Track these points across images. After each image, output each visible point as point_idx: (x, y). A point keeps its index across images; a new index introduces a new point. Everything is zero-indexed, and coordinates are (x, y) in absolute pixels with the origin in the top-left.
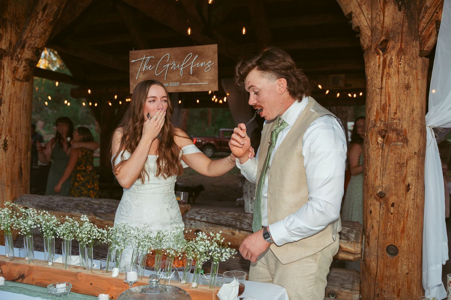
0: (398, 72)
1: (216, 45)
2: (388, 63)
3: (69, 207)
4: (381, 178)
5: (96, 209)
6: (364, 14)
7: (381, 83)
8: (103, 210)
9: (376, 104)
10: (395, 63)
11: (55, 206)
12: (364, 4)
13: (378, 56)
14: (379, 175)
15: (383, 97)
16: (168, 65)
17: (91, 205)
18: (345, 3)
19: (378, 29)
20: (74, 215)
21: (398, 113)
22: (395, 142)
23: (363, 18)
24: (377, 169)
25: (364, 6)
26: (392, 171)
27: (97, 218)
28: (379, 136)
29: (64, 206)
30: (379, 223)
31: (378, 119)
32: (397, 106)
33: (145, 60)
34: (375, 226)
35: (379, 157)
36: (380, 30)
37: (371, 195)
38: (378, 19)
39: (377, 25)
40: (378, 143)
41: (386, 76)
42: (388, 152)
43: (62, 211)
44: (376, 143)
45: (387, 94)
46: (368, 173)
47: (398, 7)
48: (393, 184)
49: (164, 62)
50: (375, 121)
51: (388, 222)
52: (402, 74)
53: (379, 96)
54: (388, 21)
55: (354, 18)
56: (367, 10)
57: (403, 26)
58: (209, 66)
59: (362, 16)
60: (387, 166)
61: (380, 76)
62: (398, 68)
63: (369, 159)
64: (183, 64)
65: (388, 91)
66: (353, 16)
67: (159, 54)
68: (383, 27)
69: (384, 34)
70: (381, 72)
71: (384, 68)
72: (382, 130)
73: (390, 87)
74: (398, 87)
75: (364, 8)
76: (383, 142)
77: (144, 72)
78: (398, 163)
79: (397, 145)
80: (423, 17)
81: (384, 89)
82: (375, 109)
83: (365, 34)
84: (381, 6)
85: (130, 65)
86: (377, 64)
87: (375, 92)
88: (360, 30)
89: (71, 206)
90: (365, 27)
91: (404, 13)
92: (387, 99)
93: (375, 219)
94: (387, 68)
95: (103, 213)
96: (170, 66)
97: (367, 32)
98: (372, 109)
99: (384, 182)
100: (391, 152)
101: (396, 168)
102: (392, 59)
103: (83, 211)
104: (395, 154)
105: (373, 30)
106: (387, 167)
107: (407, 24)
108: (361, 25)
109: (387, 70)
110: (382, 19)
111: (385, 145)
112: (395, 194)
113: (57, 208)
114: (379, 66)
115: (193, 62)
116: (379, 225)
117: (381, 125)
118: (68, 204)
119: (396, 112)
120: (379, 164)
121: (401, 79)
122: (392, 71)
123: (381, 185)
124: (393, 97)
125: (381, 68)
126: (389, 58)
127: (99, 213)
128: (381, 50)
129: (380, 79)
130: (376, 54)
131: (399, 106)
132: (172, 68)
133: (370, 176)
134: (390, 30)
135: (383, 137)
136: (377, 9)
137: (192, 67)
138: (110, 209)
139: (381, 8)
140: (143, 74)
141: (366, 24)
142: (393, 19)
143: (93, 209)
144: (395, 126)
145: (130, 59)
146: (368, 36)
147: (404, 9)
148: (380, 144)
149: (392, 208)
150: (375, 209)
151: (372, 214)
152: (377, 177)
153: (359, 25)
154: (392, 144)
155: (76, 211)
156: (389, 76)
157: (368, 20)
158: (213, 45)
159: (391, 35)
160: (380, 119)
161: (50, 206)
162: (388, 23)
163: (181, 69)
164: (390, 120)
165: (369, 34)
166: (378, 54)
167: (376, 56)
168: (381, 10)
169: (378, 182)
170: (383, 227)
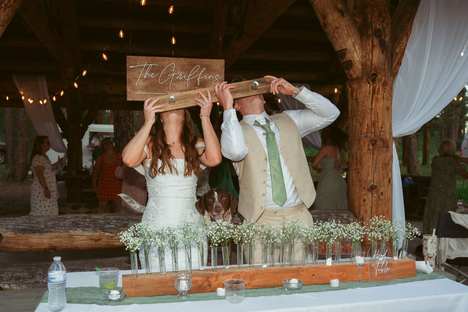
0: (383, 98)
1: (224, 60)
2: (376, 91)
3: (65, 227)
4: (373, 175)
5: (102, 224)
6: (356, 52)
7: (371, 105)
8: (113, 225)
9: (367, 120)
10: (381, 92)
11: (42, 227)
12: (357, 45)
13: (369, 85)
14: (371, 173)
15: (373, 116)
16: (174, 74)
17: (94, 221)
18: (341, 41)
19: (367, 65)
20: (73, 234)
21: (383, 127)
22: (382, 148)
23: (355, 55)
24: (369, 169)
25: (357, 46)
26: (381, 169)
27: (107, 234)
28: (371, 144)
29: (56, 225)
30: (372, 208)
31: (369, 131)
32: (382, 123)
33: (146, 67)
34: (368, 210)
35: (370, 159)
36: (369, 66)
37: (364, 188)
38: (368, 56)
39: (367, 61)
40: (370, 149)
41: (375, 100)
42: (377, 156)
43: (56, 232)
44: (368, 149)
45: (376, 113)
46: (361, 171)
47: (382, 51)
48: (381, 178)
49: (169, 71)
50: (366, 132)
51: (379, 206)
52: (385, 99)
53: (370, 114)
54: (375, 60)
55: (348, 53)
56: (359, 49)
57: (385, 65)
58: (217, 79)
59: (355, 53)
60: (377, 165)
61: (370, 100)
62: (384, 95)
63: (362, 161)
64: (190, 75)
65: (377, 111)
66: (347, 52)
67: (162, 63)
68: (372, 64)
69: (373, 69)
70: (371, 97)
71: (373, 94)
72: (373, 139)
73: (378, 108)
74: (383, 109)
75: (357, 47)
76: (373, 149)
77: (144, 80)
78: (384, 164)
79: (383, 150)
80: (395, 60)
81: (374, 109)
82: (366, 124)
83: (357, 68)
84: (370, 48)
85: (127, 71)
86: (368, 91)
87: (366, 111)
88: (352, 64)
89: (66, 225)
90: (357, 62)
91: (385, 56)
92: (376, 117)
93: (368, 205)
94: (376, 94)
95: (113, 228)
96: (175, 76)
97: (359, 66)
98: (364, 124)
99: (375, 177)
100: (380, 156)
101: (383, 167)
102: (380, 88)
103: (85, 229)
104: (382, 157)
105: (364, 65)
106: (377, 167)
107: (387, 63)
108: (353, 60)
109: (375, 96)
110: (371, 58)
111: (374, 150)
112: (383, 186)
113: (46, 230)
114: (370, 92)
115: (200, 74)
116: (372, 209)
117: (372, 136)
118: (62, 223)
119: (382, 127)
120: (370, 164)
121: (385, 103)
122: (380, 96)
123: (372, 180)
124: (380, 116)
125: (371, 94)
126: (377, 87)
127: (108, 228)
128: (371, 81)
129: (370, 102)
130: (367, 84)
131: (384, 123)
132: (177, 78)
133: (363, 174)
134: (377, 66)
135: (373, 145)
136: (367, 49)
137: (199, 78)
138: (121, 222)
139: (370, 49)
140: (144, 82)
141: (358, 60)
142: (379, 59)
143: (99, 225)
144: (382, 137)
145: (127, 65)
146: (359, 69)
147: (385, 52)
148: (371, 150)
149: (381, 196)
150: (368, 198)
151: (365, 202)
152: (369, 174)
153: (352, 59)
154: (380, 150)
155: (76, 230)
156: (377, 100)
157: (359, 57)
158: (221, 60)
159: (378, 71)
160: (371, 132)
161: (35, 228)
162: (376, 61)
163: (188, 80)
164: (378, 132)
165: (360, 68)
166: (369, 83)
167: (367, 85)
168: (370, 51)
169: (370, 178)
170: (375, 210)
